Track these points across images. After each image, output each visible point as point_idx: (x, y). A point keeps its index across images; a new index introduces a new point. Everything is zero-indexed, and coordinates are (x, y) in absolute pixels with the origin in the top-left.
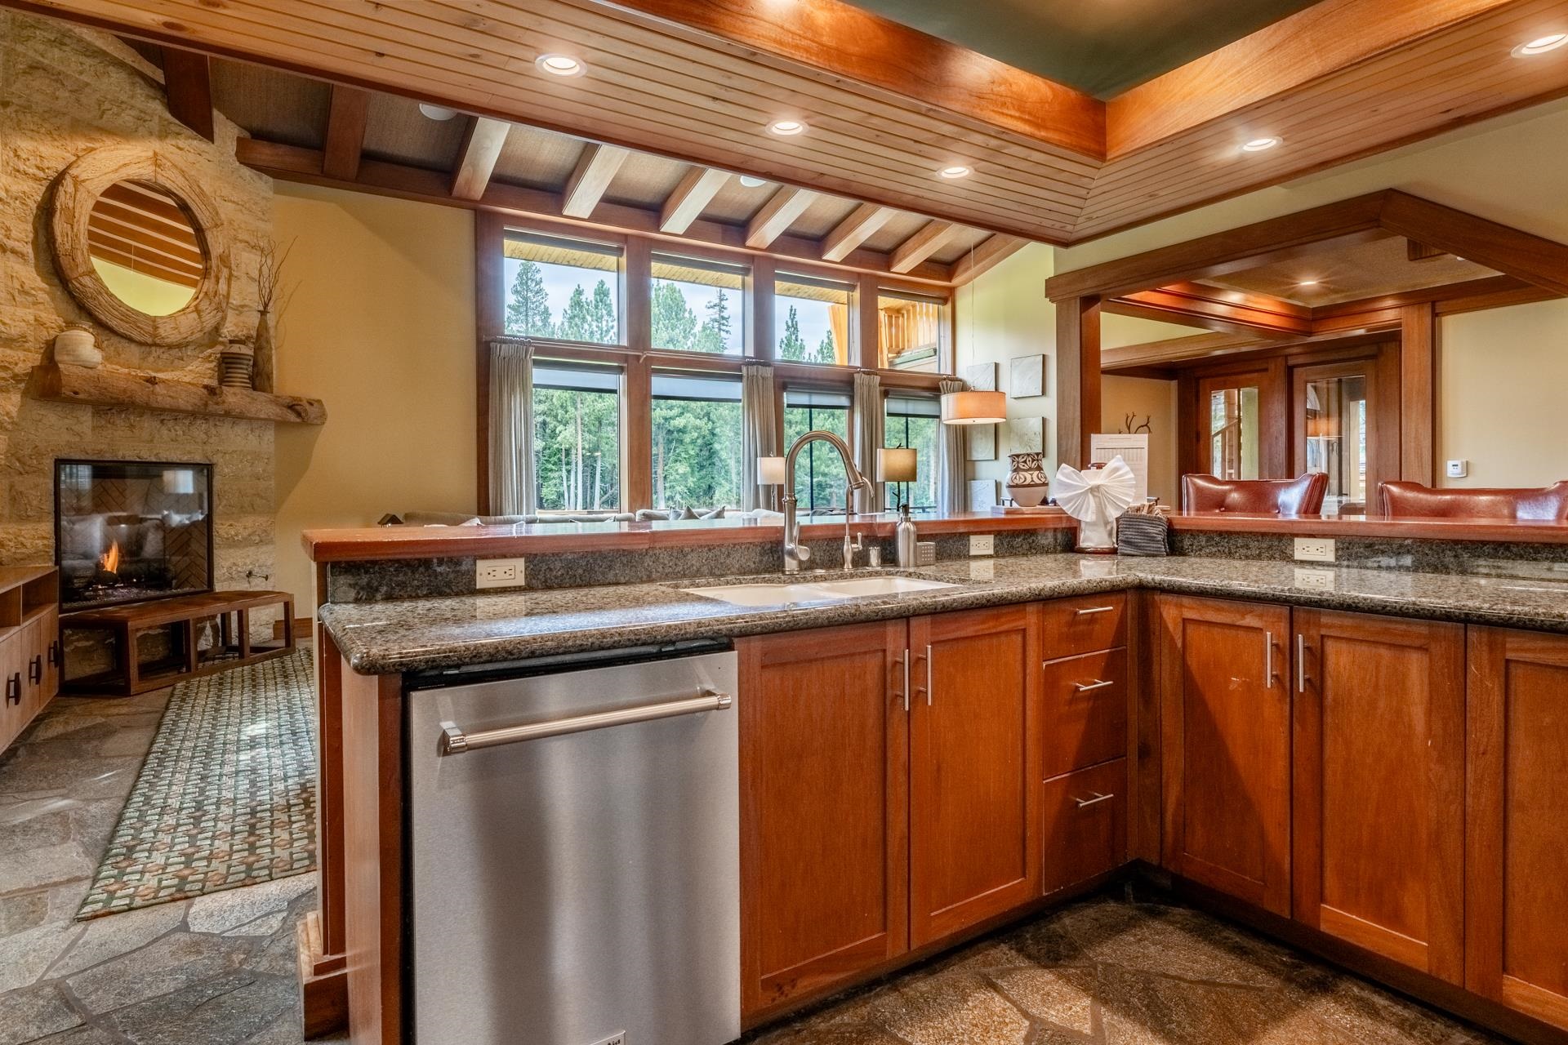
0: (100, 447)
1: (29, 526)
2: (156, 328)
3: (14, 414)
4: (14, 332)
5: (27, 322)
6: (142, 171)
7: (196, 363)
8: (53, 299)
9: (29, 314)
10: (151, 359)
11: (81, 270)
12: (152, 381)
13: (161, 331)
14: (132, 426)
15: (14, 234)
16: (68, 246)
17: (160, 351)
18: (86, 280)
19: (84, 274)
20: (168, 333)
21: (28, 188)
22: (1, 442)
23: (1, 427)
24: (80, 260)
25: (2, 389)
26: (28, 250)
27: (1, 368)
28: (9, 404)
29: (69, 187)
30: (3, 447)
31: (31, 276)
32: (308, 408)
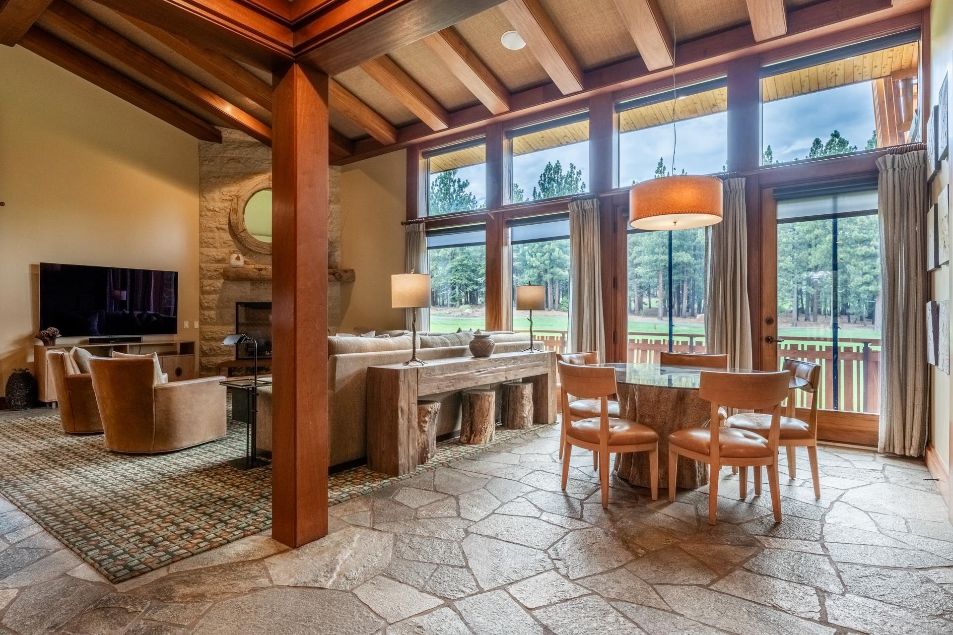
0: (253, 297)
1: (226, 327)
3: (220, 287)
4: (220, 257)
5: (225, 253)
6: (264, 185)
8: (235, 243)
9: (226, 250)
11: (240, 230)
12: (260, 270)
14: (266, 288)
15: (222, 222)
16: (235, 223)
18: (242, 234)
19: (242, 232)
21: (226, 205)
22: (215, 297)
23: (215, 292)
24: (240, 227)
25: (217, 278)
26: (227, 227)
27: (215, 271)
28: (219, 283)
29: (235, 201)
30: (217, 299)
31: (227, 236)
32: (343, 274)
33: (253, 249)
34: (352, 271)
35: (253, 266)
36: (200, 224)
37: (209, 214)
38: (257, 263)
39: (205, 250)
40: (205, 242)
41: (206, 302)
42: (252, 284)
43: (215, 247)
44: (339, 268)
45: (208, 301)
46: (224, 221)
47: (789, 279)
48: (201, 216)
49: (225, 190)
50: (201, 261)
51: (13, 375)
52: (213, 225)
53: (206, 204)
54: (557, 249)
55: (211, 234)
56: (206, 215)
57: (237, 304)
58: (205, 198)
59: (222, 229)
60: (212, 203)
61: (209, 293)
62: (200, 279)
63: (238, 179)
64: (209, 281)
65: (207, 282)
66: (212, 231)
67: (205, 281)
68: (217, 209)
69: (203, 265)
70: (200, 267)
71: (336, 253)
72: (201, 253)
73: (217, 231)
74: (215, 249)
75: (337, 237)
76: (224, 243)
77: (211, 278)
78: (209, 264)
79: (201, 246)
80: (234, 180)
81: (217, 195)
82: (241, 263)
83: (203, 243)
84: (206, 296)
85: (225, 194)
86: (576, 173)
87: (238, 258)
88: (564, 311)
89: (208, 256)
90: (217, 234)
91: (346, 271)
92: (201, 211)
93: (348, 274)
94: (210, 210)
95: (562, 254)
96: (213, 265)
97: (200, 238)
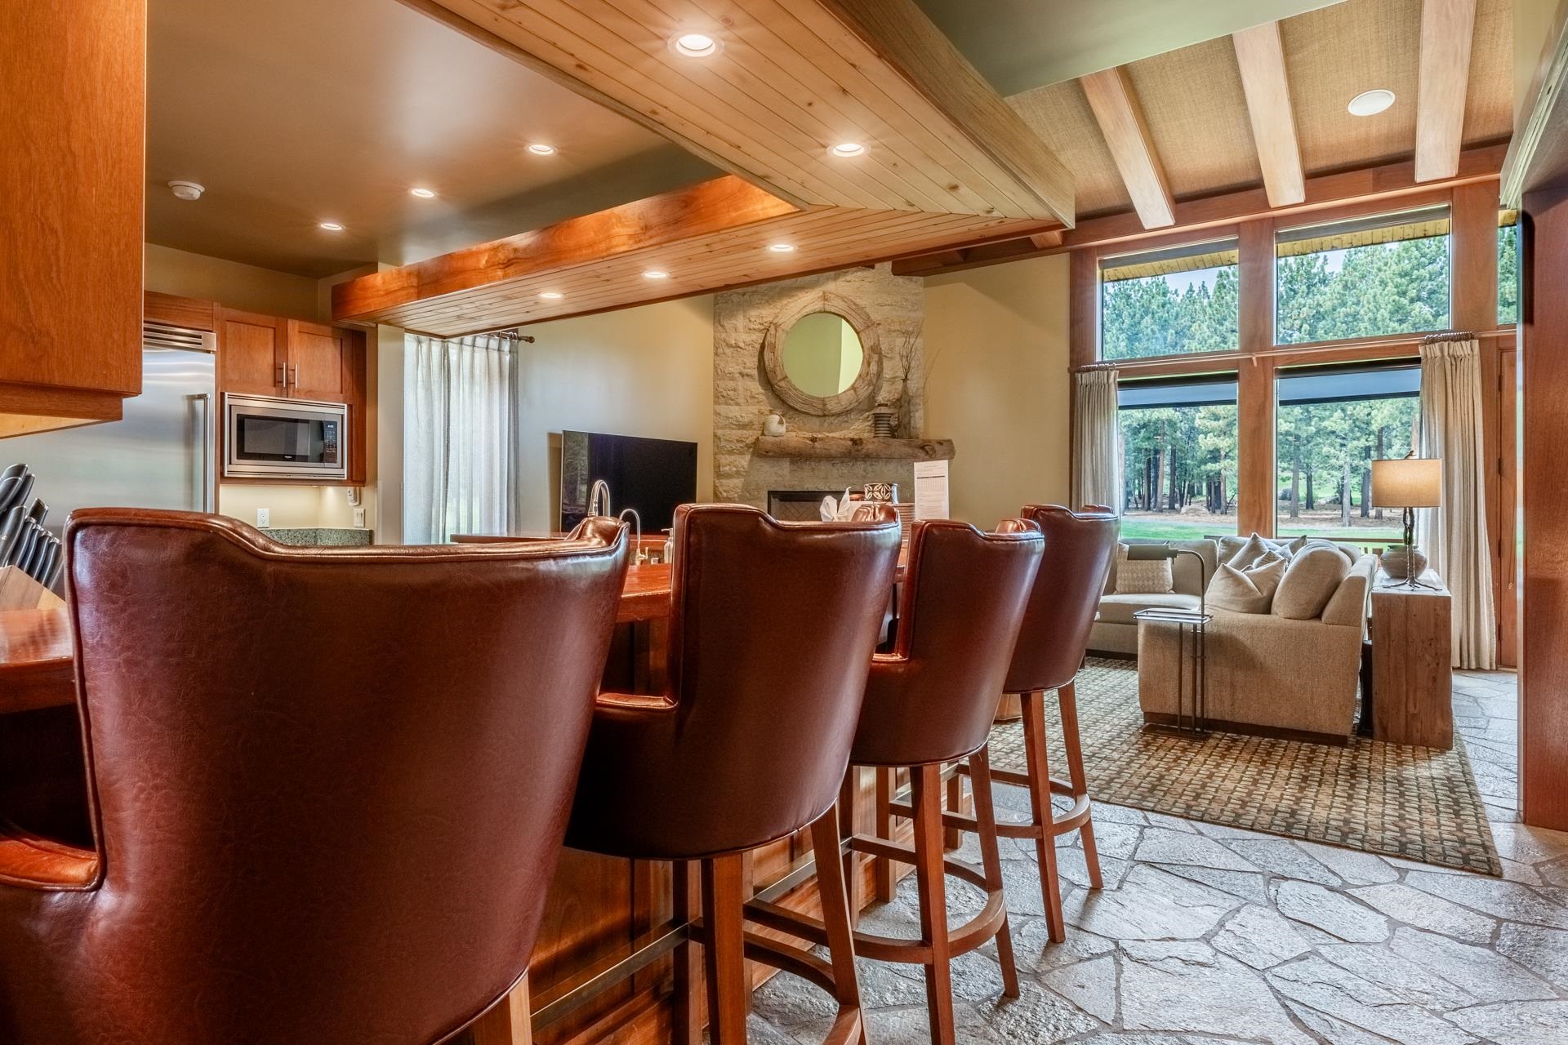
0: (794, 483)
2: (825, 405)
3: (746, 466)
4: (746, 420)
5: (756, 414)
6: (816, 307)
7: (857, 424)
8: (768, 398)
9: (754, 409)
10: (826, 425)
11: (779, 378)
12: (814, 440)
13: (829, 407)
14: (813, 469)
15: (748, 365)
16: (772, 366)
17: (831, 419)
18: (782, 384)
19: (781, 380)
20: (832, 407)
21: (754, 337)
22: (737, 482)
23: (738, 473)
24: (778, 372)
25: (741, 453)
26: (755, 372)
27: (738, 441)
28: (744, 461)
29: (772, 331)
30: (740, 485)
31: (756, 387)
32: (937, 447)
33: (797, 406)
34: (950, 441)
35: (794, 434)
36: (715, 368)
37: (728, 351)
38: (800, 429)
39: (722, 409)
40: (723, 396)
41: (725, 491)
42: (792, 462)
43: (737, 404)
44: (920, 436)
45: (727, 488)
46: (752, 362)
47: (1338, 447)
48: (716, 354)
49: (753, 313)
50: (717, 426)
52: (734, 368)
53: (724, 335)
55: (731, 384)
56: (724, 353)
57: (770, 493)
58: (722, 326)
59: (748, 375)
60: (734, 335)
61: (728, 476)
62: (715, 454)
63: (772, 297)
64: (727, 456)
65: (724, 459)
66: (733, 379)
67: (723, 457)
68: (742, 345)
69: (720, 432)
70: (715, 436)
71: (917, 414)
72: (717, 414)
73: (741, 378)
74: (737, 408)
75: (918, 389)
76: (753, 397)
77: (731, 452)
78: (728, 431)
79: (716, 403)
80: (766, 298)
81: (740, 321)
82: (782, 429)
83: (719, 397)
84: (724, 481)
85: (753, 320)
87: (781, 422)
89: (728, 418)
90: (741, 384)
91: (941, 443)
92: (716, 348)
93: (945, 447)
94: (731, 346)
96: (734, 431)
97: (716, 389)
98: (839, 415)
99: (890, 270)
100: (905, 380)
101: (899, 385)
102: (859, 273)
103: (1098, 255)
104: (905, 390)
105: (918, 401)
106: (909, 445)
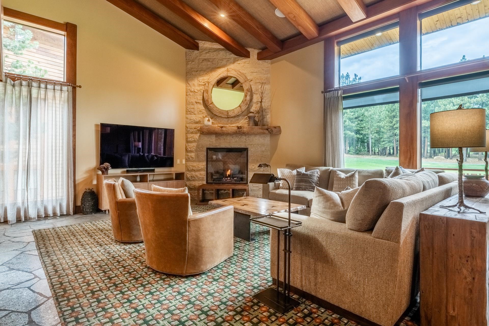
0: (217, 145)
1: (201, 163)
2: (228, 113)
3: (198, 138)
4: (198, 120)
5: (201, 118)
6: (224, 74)
7: (243, 120)
8: (206, 111)
10: (229, 121)
11: (210, 103)
12: (222, 127)
13: (230, 114)
14: (224, 139)
15: (199, 99)
16: (207, 98)
17: (232, 119)
18: (211, 105)
19: (210, 104)
20: (231, 114)
21: (201, 88)
22: (195, 144)
23: (194, 141)
24: (209, 101)
25: (196, 133)
26: (201, 102)
27: (195, 128)
28: (197, 136)
29: (207, 85)
30: (196, 146)
31: (202, 107)
32: (273, 129)
33: (217, 114)
34: (279, 127)
35: (217, 125)
36: (186, 100)
37: (191, 94)
38: (219, 123)
39: (189, 116)
40: (189, 111)
41: (190, 148)
42: (216, 137)
43: (195, 114)
44: (269, 125)
45: (190, 147)
46: (200, 98)
48: (187, 95)
49: (201, 79)
50: (187, 123)
51: (85, 192)
52: (194, 101)
53: (189, 88)
54: (348, 121)
55: (192, 106)
56: (189, 95)
57: (207, 149)
58: (189, 84)
59: (199, 103)
60: (193, 87)
61: (191, 142)
62: (186, 134)
63: (208, 72)
64: (191, 135)
65: (190, 135)
66: (193, 104)
67: (189, 135)
68: (196, 91)
69: (188, 125)
70: (186, 127)
71: (268, 116)
72: (187, 118)
73: (196, 104)
74: (194, 115)
75: (268, 106)
76: (200, 111)
77: (192, 133)
78: (191, 125)
79: (187, 114)
80: (205, 72)
81: (196, 82)
82: (210, 123)
83: (188, 112)
84: (189, 144)
85: (200, 81)
86: (358, 79)
87: (209, 120)
88: (351, 154)
89: (191, 119)
90: (196, 106)
91: (275, 127)
92: (187, 93)
93: (277, 129)
94: (192, 92)
95: (351, 123)
96: (193, 125)
97: (186, 109)
98: (234, 117)
99: (256, 58)
100: (261, 102)
101: (259, 105)
102: (243, 60)
103: (336, 39)
104: (261, 107)
105: (268, 111)
106: (262, 129)
